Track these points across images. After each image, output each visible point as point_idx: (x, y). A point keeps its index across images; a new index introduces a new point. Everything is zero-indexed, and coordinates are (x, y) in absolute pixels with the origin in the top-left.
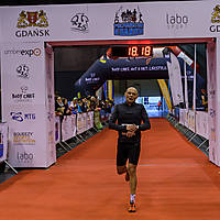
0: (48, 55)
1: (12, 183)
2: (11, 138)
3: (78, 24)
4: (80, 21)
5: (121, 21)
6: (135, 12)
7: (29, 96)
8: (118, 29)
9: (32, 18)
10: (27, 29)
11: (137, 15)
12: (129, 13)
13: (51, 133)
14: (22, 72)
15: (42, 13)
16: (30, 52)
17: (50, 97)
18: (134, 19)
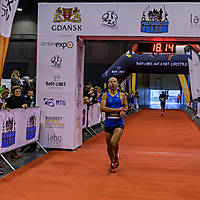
3: (108, 20)
4: (110, 18)
5: (148, 19)
7: (61, 84)
9: (67, 14)
10: (62, 24)
11: (163, 15)
12: (155, 12)
13: (78, 119)
14: (56, 62)
15: (76, 10)
16: (63, 45)
17: (79, 86)
18: (160, 18)
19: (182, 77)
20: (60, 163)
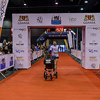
0: (29, 31)
1: (16, 74)
2: (16, 58)
3: (39, 20)
5: (54, 20)
7: (22, 44)
8: (53, 22)
13: (29, 57)
14: (20, 36)
16: (22, 30)
18: (58, 19)
19: (65, 40)
20: (23, 74)
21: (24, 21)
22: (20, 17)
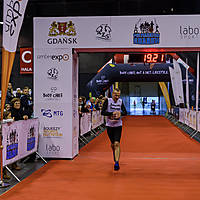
2: (41, 132)
3: (103, 33)
4: (104, 31)
6: (152, 24)
7: (58, 95)
9: (62, 28)
10: (58, 37)
11: (154, 27)
14: (52, 74)
16: (59, 58)
18: (151, 30)
21: (62, 37)
22: (54, 24)
